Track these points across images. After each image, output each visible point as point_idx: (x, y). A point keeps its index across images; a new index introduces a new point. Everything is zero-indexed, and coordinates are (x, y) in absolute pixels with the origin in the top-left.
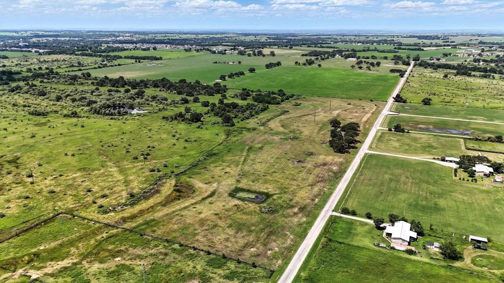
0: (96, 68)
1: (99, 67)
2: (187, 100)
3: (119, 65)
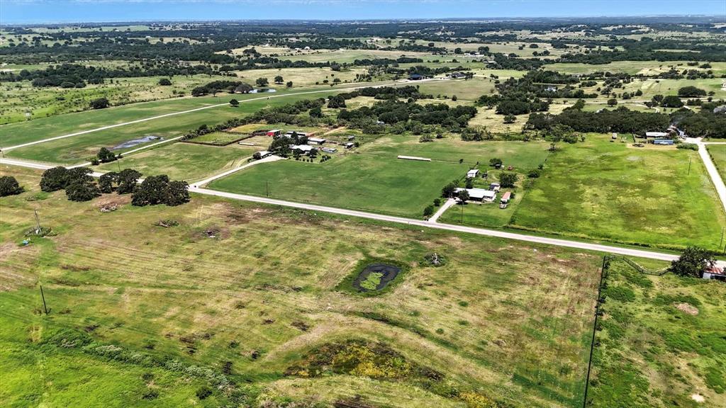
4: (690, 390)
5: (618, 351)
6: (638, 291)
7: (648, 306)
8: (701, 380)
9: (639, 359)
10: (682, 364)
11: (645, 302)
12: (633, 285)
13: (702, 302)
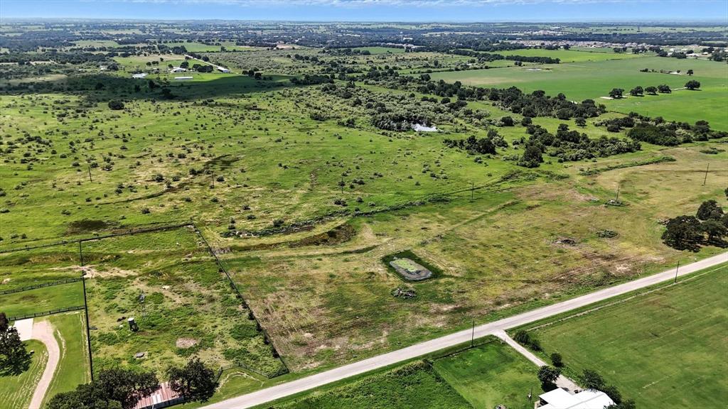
0: (452, 70)
1: (457, 70)
2: (512, 121)
3: (487, 68)
4: (171, 290)
5: (218, 291)
6: (233, 344)
7: (216, 332)
8: (166, 295)
9: (205, 292)
10: (179, 300)
11: (221, 334)
12: (239, 347)
13: (175, 356)
